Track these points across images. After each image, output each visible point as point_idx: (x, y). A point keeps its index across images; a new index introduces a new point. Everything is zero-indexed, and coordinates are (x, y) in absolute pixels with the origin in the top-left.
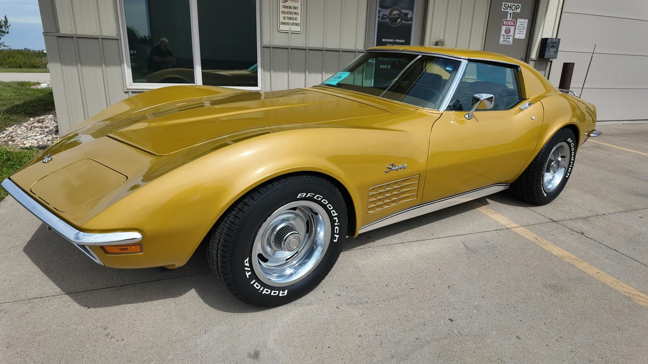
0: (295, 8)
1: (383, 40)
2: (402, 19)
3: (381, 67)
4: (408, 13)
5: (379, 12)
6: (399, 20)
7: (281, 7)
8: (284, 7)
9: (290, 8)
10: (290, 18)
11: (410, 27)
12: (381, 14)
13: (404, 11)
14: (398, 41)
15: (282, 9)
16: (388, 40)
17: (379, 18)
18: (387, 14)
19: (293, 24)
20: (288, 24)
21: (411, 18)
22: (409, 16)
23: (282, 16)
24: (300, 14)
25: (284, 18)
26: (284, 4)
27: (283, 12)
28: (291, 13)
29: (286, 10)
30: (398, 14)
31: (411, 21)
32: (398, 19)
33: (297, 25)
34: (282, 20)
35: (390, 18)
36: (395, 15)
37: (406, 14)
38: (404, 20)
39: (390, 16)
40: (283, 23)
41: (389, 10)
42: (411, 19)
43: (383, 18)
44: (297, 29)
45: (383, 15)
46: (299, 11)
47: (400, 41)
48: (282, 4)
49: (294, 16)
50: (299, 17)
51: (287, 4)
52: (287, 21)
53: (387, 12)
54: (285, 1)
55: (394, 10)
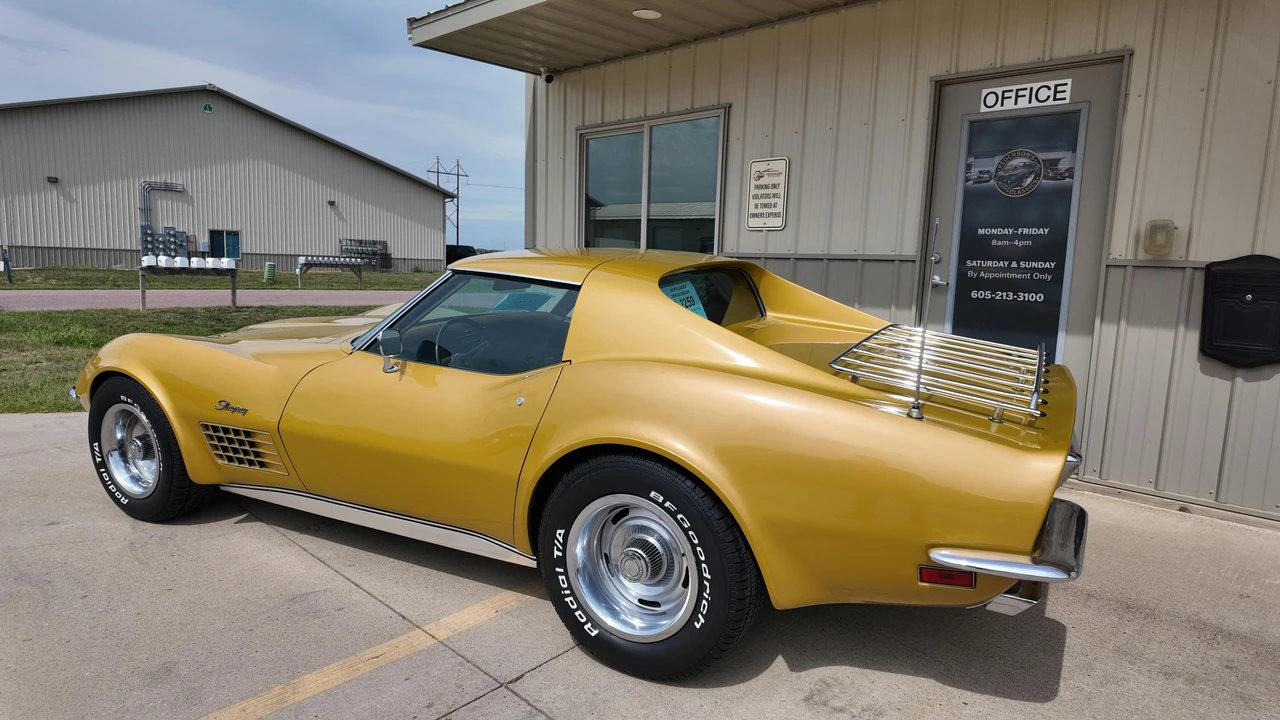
0: (774, 186)
1: (981, 231)
2: (1038, 176)
3: (974, 294)
4: (1060, 160)
5: (969, 167)
6: (1029, 180)
7: (752, 187)
8: (757, 187)
9: (767, 187)
10: (766, 206)
11: (1068, 191)
12: (974, 173)
13: (1042, 156)
14: (1026, 231)
15: (754, 192)
16: (994, 231)
17: (967, 180)
18: (993, 170)
19: (770, 215)
20: (762, 215)
21: (1067, 170)
22: (1063, 166)
23: (753, 202)
24: (782, 196)
25: (756, 206)
26: (758, 183)
27: (756, 197)
28: (767, 196)
29: (760, 192)
30: (1025, 166)
31: (1071, 176)
32: (1025, 176)
33: (776, 215)
34: (753, 210)
35: (1001, 179)
36: (1016, 168)
37: (1055, 162)
38: (1045, 178)
39: (1001, 173)
40: (755, 215)
41: (998, 159)
42: (1070, 173)
43: (979, 180)
44: (778, 222)
45: (981, 172)
46: (781, 190)
47: (1033, 231)
48: (754, 183)
49: (773, 201)
50: (780, 202)
51: (762, 182)
52: (760, 210)
53: (990, 165)
54: (760, 177)
55: (1012, 158)
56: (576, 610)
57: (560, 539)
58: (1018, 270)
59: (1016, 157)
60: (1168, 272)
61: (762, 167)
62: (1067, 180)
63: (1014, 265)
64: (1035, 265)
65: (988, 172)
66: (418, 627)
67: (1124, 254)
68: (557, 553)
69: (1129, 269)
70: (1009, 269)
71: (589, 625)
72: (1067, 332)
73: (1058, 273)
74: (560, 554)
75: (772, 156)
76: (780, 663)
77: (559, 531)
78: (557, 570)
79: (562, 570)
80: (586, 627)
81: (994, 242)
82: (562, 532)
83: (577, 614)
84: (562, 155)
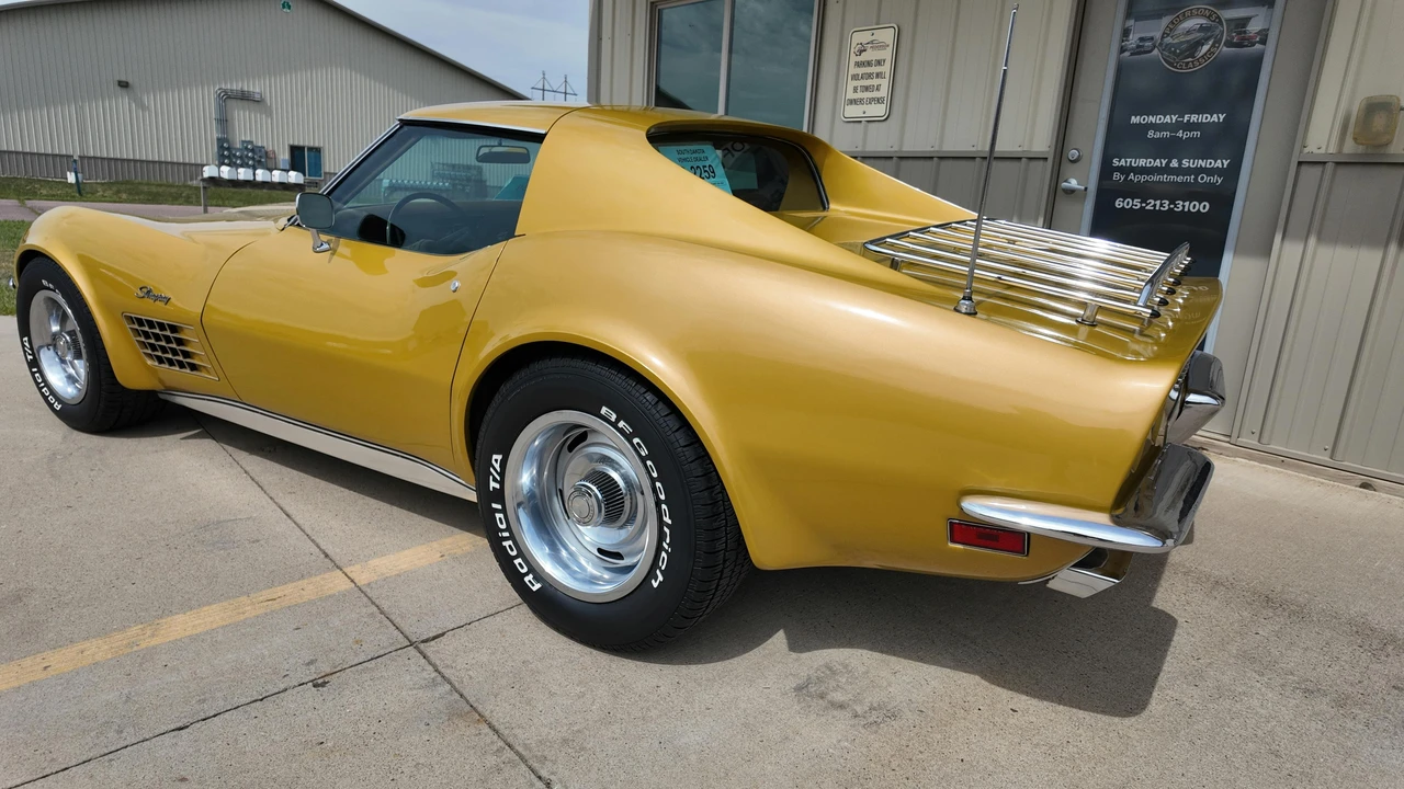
0: (879, 63)
1: (1135, 120)
2: (1217, 42)
3: (1119, 203)
4: (1248, 19)
5: (1126, 33)
6: (1205, 48)
7: (852, 64)
8: (858, 64)
9: (869, 64)
10: (867, 89)
11: (1257, 62)
12: (1133, 39)
13: (1227, 14)
14: (1194, 118)
15: (853, 70)
16: (1152, 119)
17: (1122, 50)
18: (1158, 35)
19: (871, 100)
20: (861, 101)
21: (1258, 33)
22: (1254, 28)
23: (852, 84)
24: (887, 75)
25: (855, 90)
26: (859, 59)
27: (855, 77)
28: (870, 76)
29: (861, 71)
30: (1202, 29)
31: (1264, 42)
32: (1200, 43)
33: (879, 101)
34: (851, 95)
35: (1167, 47)
36: (1189, 32)
37: (1242, 23)
38: (1229, 44)
39: (1168, 40)
40: (853, 102)
41: (1166, 21)
42: (1263, 36)
43: (1139, 50)
44: (879, 110)
45: (1142, 39)
46: (886, 68)
47: (1205, 118)
48: (854, 59)
49: (875, 82)
50: (885, 83)
51: (864, 57)
52: (859, 95)
53: (1155, 29)
54: (861, 51)
55: (1185, 18)
56: (516, 557)
57: (497, 466)
58: (1179, 171)
59: (1192, 16)
60: (1384, 170)
61: (864, 37)
62: (1258, 46)
63: (1174, 163)
64: (1202, 163)
65: (1152, 38)
66: (338, 567)
67: (1324, 148)
68: (493, 485)
69: (1329, 167)
70: (1167, 170)
71: (530, 577)
72: (1235, 252)
73: (1233, 173)
74: (497, 486)
75: (878, 23)
76: (779, 639)
77: (495, 457)
78: (494, 506)
79: (499, 507)
80: (526, 579)
81: (1151, 134)
82: (499, 457)
83: (516, 562)
84: (629, 32)
